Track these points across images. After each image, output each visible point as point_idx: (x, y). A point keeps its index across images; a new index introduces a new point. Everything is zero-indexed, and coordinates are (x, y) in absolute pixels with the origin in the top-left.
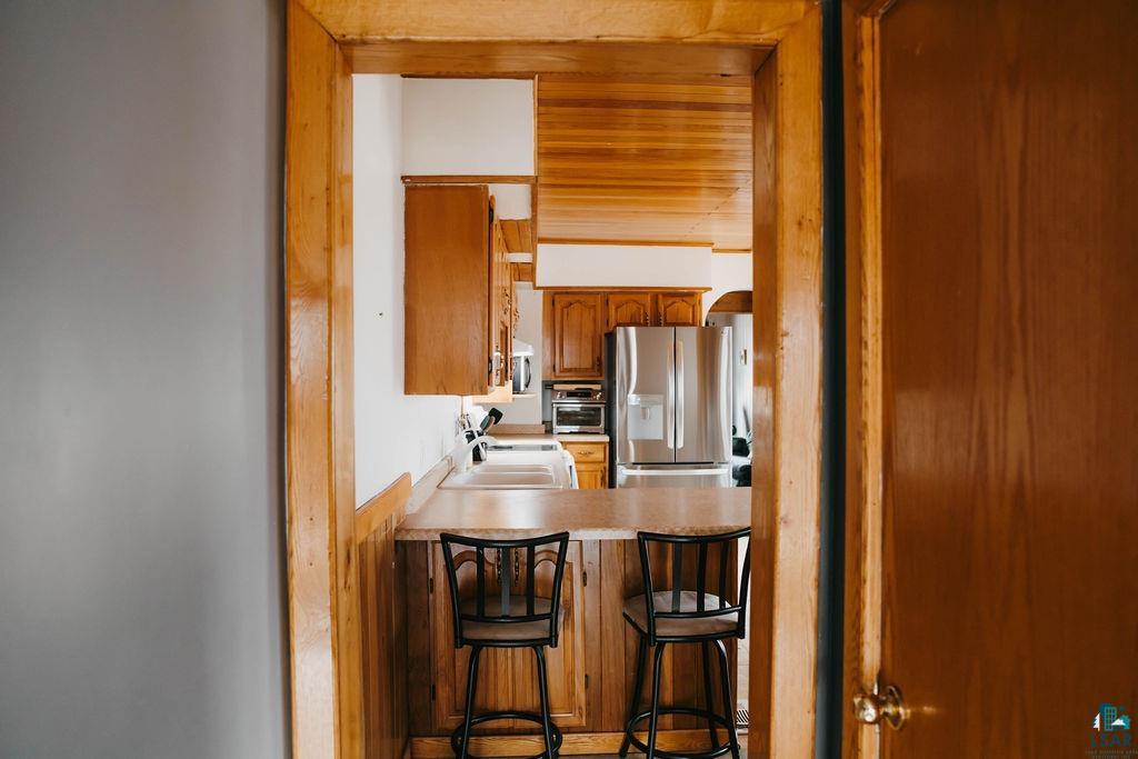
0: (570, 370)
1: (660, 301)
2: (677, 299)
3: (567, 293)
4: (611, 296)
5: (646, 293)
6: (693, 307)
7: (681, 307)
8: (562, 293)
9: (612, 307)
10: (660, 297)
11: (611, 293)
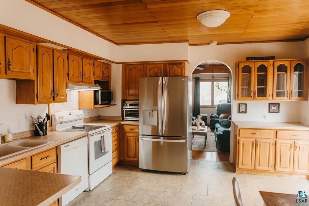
0: (132, 95)
1: (167, 67)
2: (175, 66)
3: (131, 65)
4: (147, 65)
5: (162, 64)
6: (181, 68)
7: (176, 69)
8: (129, 65)
9: (148, 70)
10: (167, 65)
11: (148, 64)
